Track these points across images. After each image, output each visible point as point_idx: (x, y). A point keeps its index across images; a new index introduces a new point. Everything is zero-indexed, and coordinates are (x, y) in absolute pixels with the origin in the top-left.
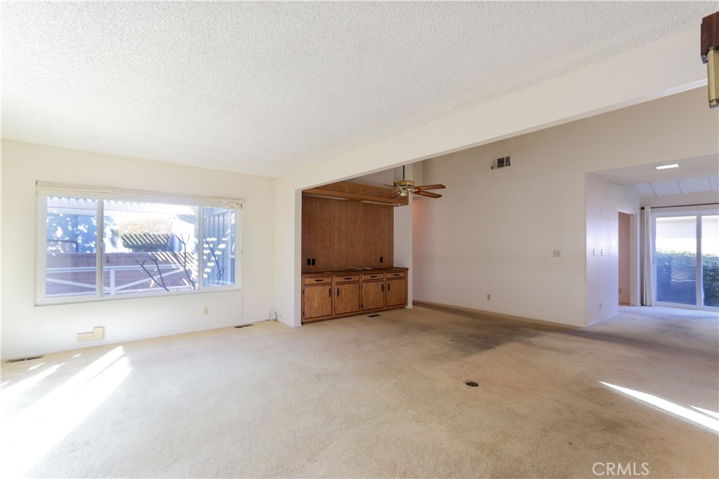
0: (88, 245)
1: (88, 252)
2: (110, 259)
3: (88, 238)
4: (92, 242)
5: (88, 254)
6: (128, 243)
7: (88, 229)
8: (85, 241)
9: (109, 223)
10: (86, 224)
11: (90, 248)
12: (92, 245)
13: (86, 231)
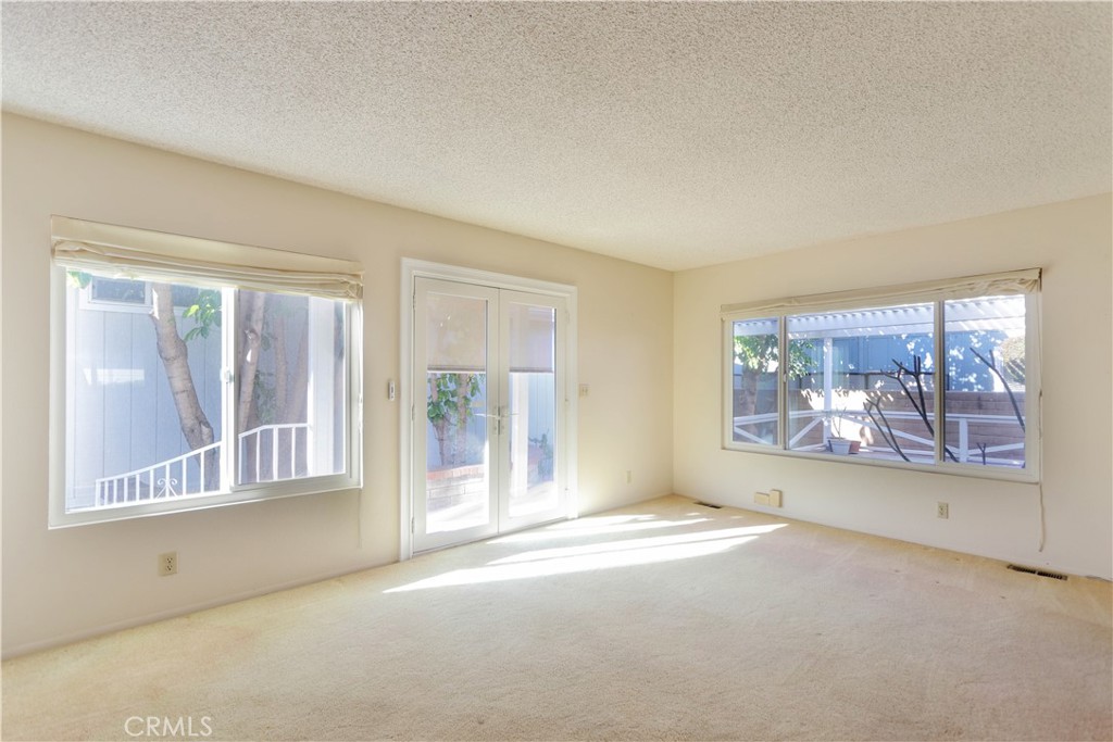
0: (963, 380)
1: (966, 390)
2: (984, 403)
3: (965, 369)
4: (971, 374)
5: (965, 393)
6: (1018, 375)
7: (964, 354)
8: (961, 374)
9: (999, 342)
10: (961, 347)
11: (969, 385)
12: (972, 379)
13: (961, 357)
